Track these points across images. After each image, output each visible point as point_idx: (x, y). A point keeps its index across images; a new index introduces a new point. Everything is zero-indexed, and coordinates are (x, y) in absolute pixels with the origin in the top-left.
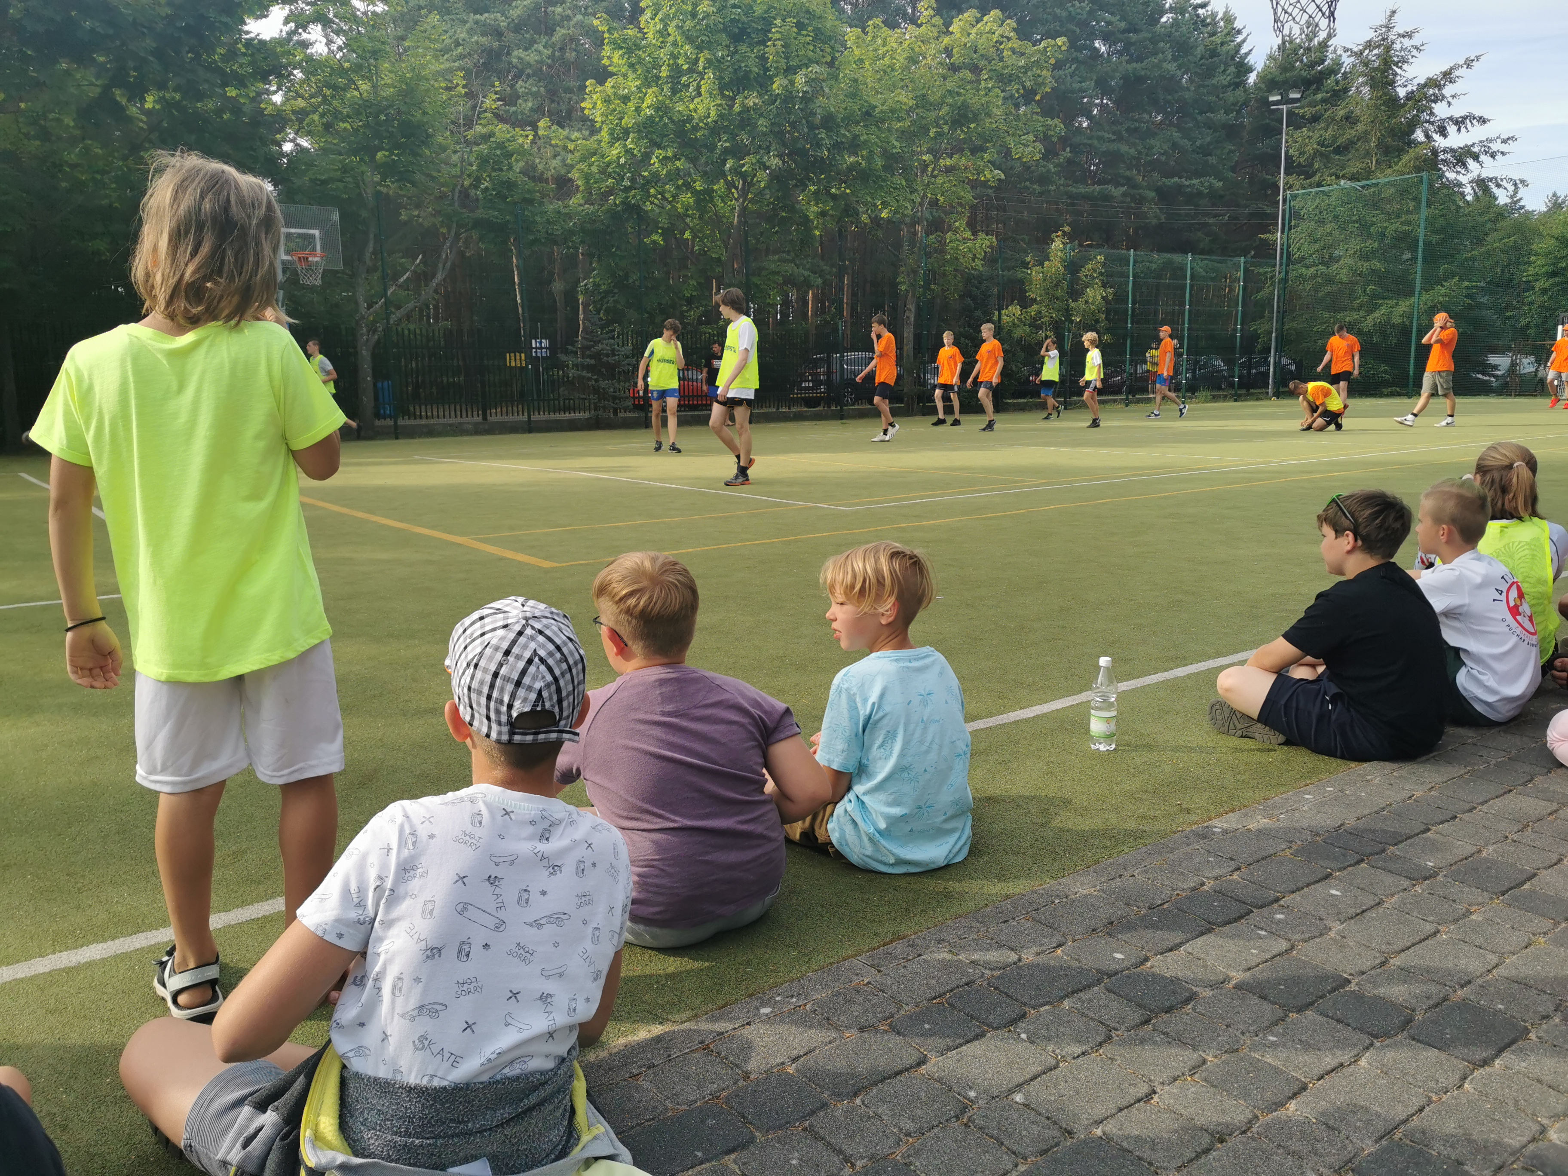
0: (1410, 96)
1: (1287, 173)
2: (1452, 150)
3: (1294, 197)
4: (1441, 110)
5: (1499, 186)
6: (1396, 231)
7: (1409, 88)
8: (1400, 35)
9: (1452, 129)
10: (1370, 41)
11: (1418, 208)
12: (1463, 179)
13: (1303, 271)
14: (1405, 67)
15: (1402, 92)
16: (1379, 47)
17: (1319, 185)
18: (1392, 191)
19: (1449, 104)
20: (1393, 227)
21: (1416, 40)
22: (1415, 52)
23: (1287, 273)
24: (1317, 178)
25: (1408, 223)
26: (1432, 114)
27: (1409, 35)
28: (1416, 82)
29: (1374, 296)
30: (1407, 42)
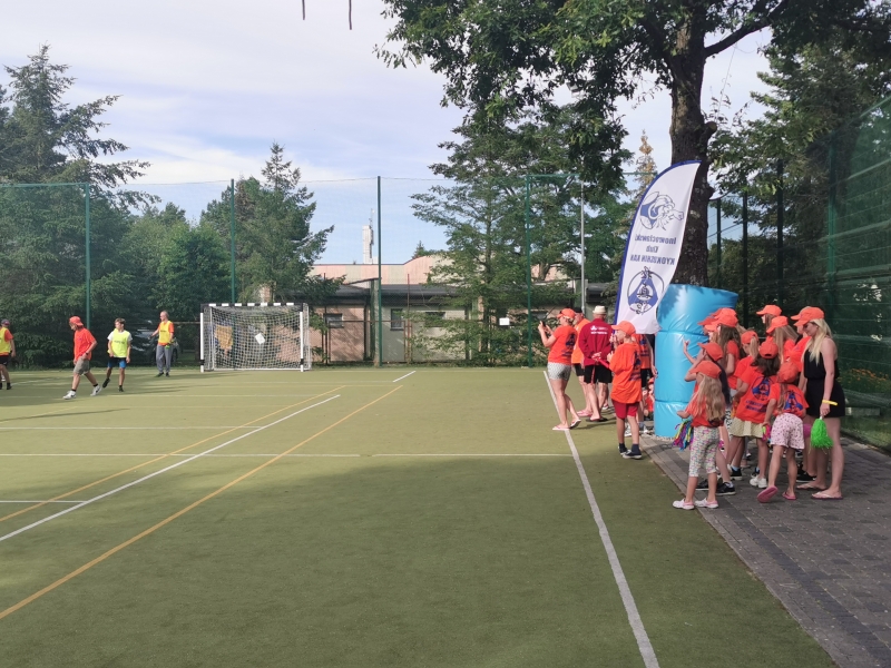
0: (65, 118)
2: (103, 167)
4: (91, 134)
5: (140, 199)
6: (65, 228)
7: (64, 112)
8: (53, 68)
9: (100, 150)
10: (27, 67)
11: (82, 210)
12: (114, 191)
14: (59, 94)
15: (58, 114)
16: (36, 73)
18: (58, 194)
19: (97, 130)
22: (66, 84)
26: (85, 136)
27: (60, 69)
28: (69, 108)
30: (59, 74)
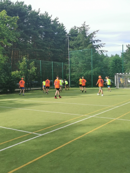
1: (69, 48)
2: (96, 45)
3: (71, 52)
5: (104, 52)
7: (88, 35)
9: (96, 42)
10: (82, 27)
11: (91, 55)
12: (98, 50)
13: (73, 65)
14: (87, 31)
15: (87, 35)
17: (75, 50)
18: (87, 51)
19: (95, 38)
20: (87, 58)
21: (89, 27)
23: (71, 65)
24: (74, 49)
25: (90, 57)
28: (89, 34)
29: (85, 70)
30: (87, 27)
